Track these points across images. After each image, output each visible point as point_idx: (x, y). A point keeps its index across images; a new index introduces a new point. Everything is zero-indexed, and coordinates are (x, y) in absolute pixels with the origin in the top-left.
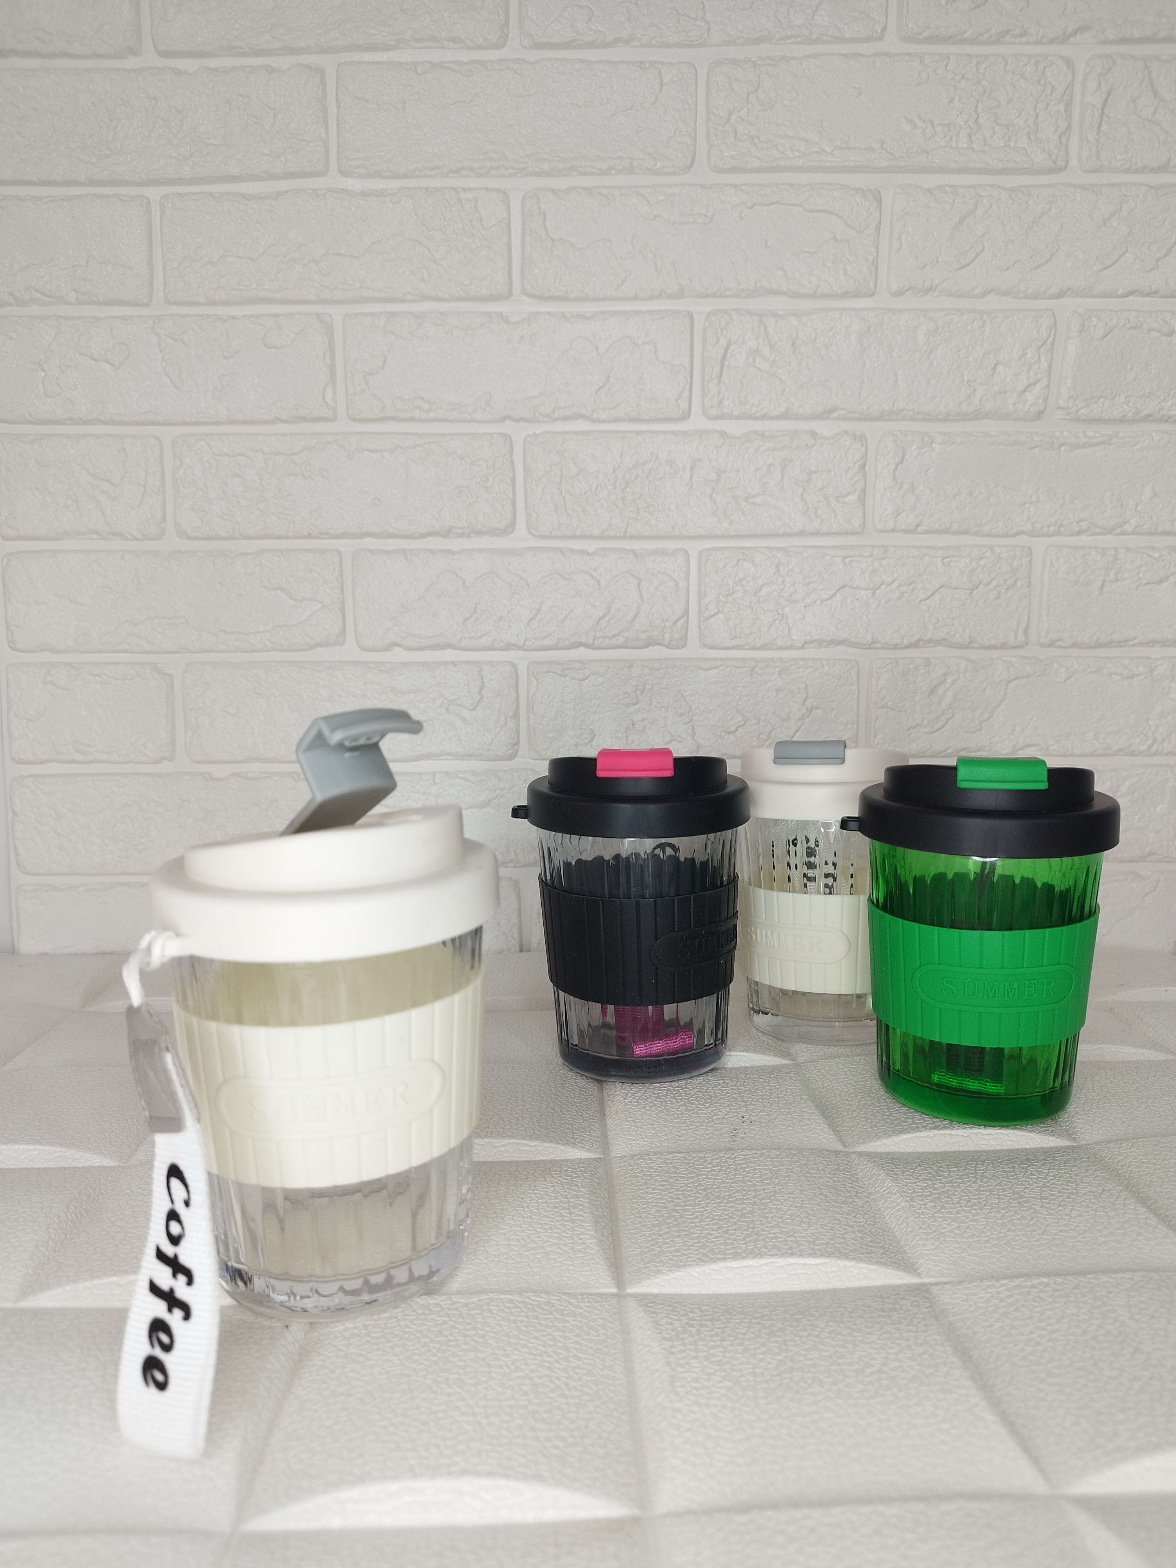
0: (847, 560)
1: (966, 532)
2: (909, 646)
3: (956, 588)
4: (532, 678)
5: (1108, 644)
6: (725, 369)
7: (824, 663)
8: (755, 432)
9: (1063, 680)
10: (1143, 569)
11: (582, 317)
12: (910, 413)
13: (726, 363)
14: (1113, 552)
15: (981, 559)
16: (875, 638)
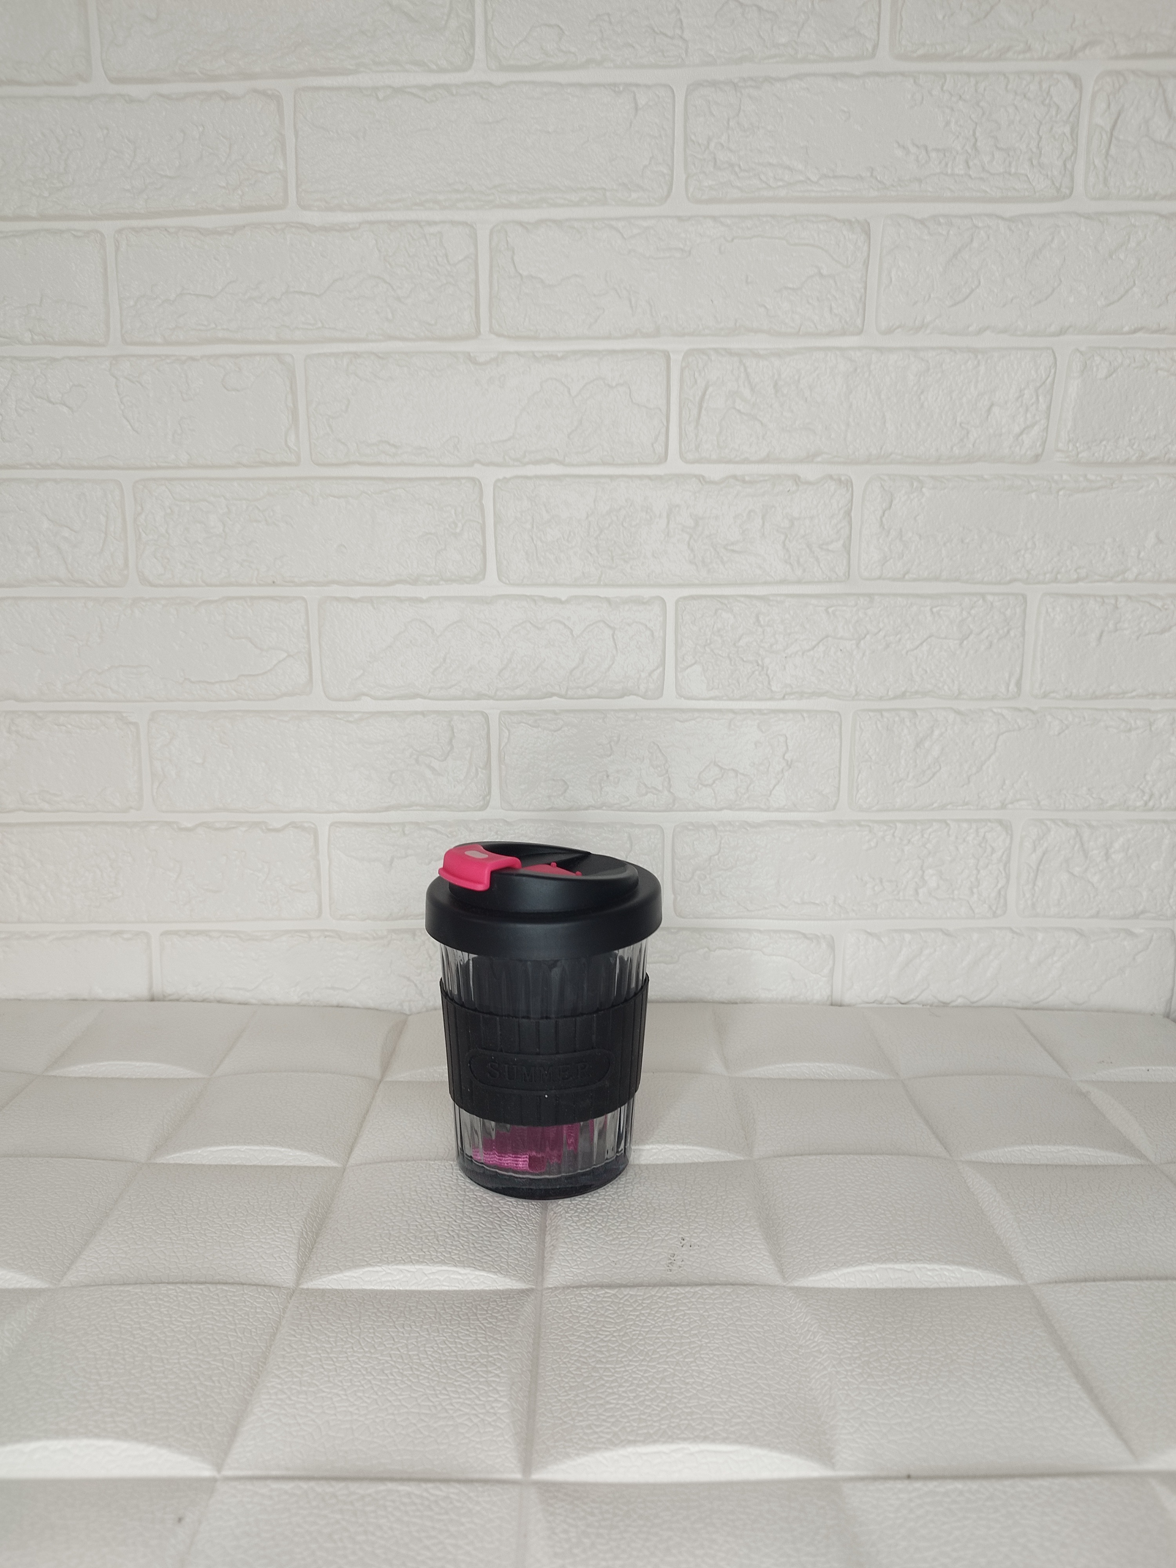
0: (830, 610)
1: (957, 580)
2: (895, 698)
3: (946, 638)
4: (504, 729)
5: (1105, 696)
6: (703, 412)
7: (805, 715)
8: (735, 477)
9: (1056, 733)
10: (1145, 619)
11: (552, 357)
12: (899, 457)
13: (705, 405)
14: (1113, 601)
15: (972, 608)
16: (858, 690)
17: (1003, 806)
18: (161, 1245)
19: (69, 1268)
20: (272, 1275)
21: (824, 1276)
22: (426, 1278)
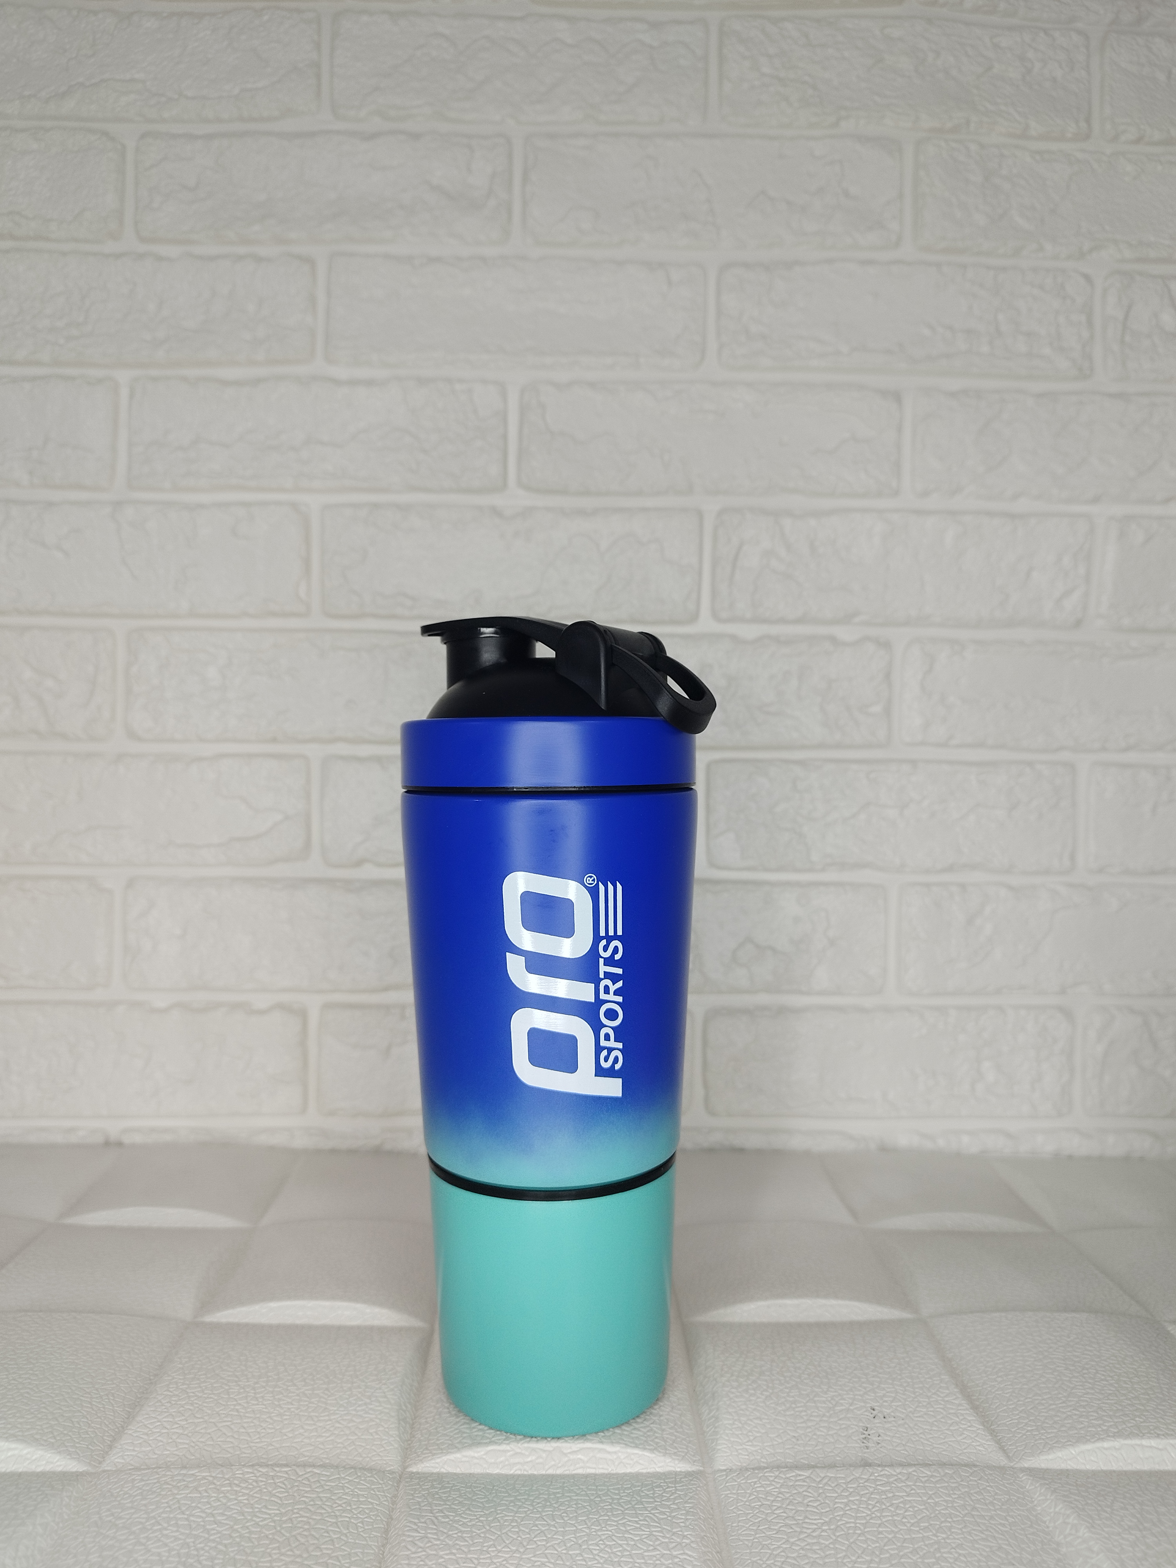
0: (871, 776)
1: (1003, 747)
2: (942, 871)
3: (993, 807)
6: (737, 571)
7: (847, 888)
8: (769, 637)
11: (581, 513)
12: (939, 619)
13: (739, 564)
15: (1020, 776)
16: (903, 862)
17: (1063, 991)
18: (225, 1419)
19: (110, 1447)
20: (370, 1455)
21: (1059, 1454)
22: (566, 1459)
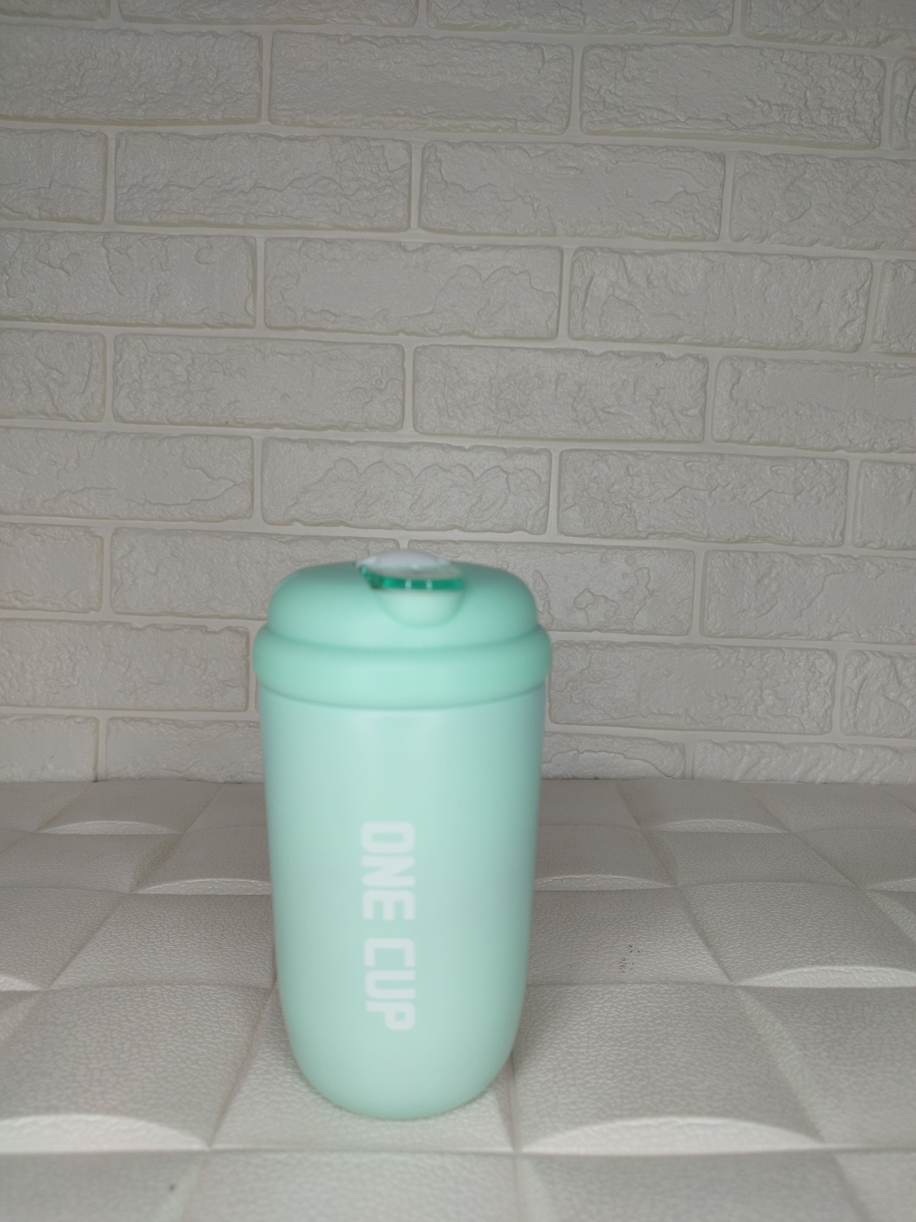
0: (688, 465)
1: (791, 445)
2: (740, 541)
3: (782, 493)
6: (589, 297)
7: (665, 552)
8: (613, 352)
9: (874, 577)
12: (746, 341)
13: (590, 293)
15: (804, 469)
16: (710, 532)
17: (829, 638)
